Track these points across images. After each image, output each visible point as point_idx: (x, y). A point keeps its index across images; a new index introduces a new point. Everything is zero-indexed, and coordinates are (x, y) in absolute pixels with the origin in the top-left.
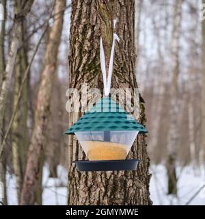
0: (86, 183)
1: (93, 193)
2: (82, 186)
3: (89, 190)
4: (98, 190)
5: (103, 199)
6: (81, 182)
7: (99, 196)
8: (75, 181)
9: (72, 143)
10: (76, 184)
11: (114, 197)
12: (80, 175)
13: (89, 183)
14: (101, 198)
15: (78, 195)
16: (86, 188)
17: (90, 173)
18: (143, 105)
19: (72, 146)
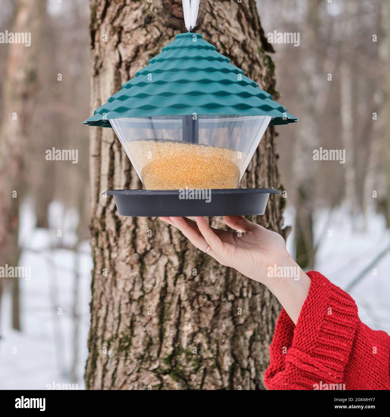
0: (133, 244)
1: (151, 269)
2: (125, 251)
3: (141, 260)
4: (163, 261)
5: (175, 284)
6: (121, 242)
7: (166, 277)
8: (108, 239)
9: (99, 149)
10: (109, 247)
11: (202, 278)
12: (118, 225)
13: (141, 246)
14: (170, 281)
15: (115, 274)
16: (135, 257)
17: (143, 221)
18: (269, 58)
19: (98, 156)
